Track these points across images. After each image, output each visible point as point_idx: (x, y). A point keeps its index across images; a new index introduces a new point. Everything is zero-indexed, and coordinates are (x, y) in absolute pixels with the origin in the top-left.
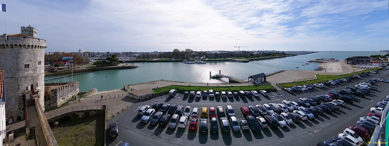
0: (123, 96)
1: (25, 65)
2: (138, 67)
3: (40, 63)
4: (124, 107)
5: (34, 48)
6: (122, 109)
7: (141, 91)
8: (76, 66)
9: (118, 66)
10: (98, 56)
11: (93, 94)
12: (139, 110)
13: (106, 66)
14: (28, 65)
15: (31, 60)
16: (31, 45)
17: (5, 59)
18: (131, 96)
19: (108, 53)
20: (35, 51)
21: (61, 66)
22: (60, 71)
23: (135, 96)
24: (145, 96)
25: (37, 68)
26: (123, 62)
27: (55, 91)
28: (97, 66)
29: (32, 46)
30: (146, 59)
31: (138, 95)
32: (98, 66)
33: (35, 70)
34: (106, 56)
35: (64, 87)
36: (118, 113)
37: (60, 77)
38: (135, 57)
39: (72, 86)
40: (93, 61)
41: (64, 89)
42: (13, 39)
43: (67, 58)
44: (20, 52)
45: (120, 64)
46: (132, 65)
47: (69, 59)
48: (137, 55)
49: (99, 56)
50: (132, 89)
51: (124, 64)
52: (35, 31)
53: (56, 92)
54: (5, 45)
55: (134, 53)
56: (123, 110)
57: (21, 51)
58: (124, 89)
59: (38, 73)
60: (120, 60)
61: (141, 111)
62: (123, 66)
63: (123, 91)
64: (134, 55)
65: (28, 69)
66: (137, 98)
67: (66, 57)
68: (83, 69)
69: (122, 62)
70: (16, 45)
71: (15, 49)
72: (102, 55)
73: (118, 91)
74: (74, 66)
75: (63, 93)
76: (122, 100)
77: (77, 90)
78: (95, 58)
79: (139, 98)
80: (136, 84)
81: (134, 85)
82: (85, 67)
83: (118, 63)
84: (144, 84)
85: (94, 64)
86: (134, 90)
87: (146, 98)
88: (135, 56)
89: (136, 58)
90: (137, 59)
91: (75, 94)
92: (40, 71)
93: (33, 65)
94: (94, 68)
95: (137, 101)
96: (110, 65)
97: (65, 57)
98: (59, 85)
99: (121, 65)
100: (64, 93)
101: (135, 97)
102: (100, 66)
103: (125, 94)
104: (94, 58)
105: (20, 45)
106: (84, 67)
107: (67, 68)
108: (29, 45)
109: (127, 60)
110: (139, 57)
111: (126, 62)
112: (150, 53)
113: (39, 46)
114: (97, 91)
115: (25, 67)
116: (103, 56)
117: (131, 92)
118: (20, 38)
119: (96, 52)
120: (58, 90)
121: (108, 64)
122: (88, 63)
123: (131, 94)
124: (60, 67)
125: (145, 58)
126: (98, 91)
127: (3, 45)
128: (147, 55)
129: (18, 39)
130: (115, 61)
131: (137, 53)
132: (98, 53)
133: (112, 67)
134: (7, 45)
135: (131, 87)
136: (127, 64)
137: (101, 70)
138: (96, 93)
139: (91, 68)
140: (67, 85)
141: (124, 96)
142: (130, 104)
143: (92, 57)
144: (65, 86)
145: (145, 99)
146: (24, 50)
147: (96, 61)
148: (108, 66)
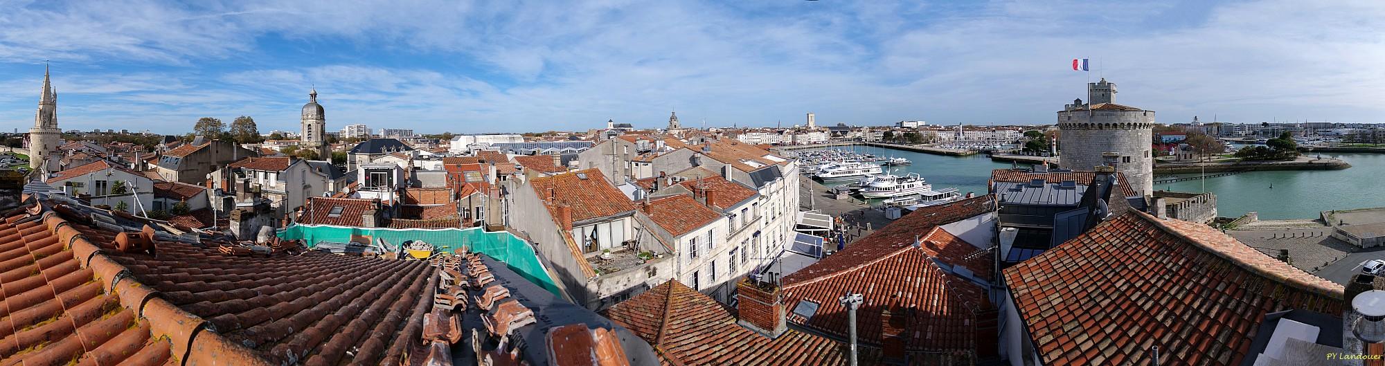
0: (1322, 235)
1: (1124, 158)
2: (1350, 167)
3: (1146, 155)
4: (1330, 260)
5: (1137, 129)
6: (1324, 263)
7: (1365, 227)
8: (1195, 157)
9: (1296, 161)
10: (1240, 133)
11: (1250, 224)
12: (1365, 268)
13: (1266, 159)
14: (1128, 157)
15: (1133, 150)
16: (1132, 123)
17: (1089, 147)
18: (1340, 237)
19: (1265, 124)
20: (1140, 134)
21: (1162, 155)
22: (1161, 167)
23: (1352, 237)
24: (1374, 240)
25: (1142, 163)
26: (1309, 151)
27: (1173, 209)
28: (1243, 161)
29: (1135, 124)
30: (1370, 145)
31: (1358, 237)
32: (1247, 160)
33: (1139, 167)
34: (1262, 133)
35: (1189, 202)
36: (1316, 269)
37: (1163, 179)
38: (1340, 138)
39: (1204, 202)
40: (1232, 148)
41: (1189, 206)
42: (1102, 115)
43: (1172, 137)
44: (1114, 137)
45: (1300, 155)
46: (1333, 161)
47: (1175, 139)
48: (1344, 131)
49: (1243, 134)
50: (1341, 221)
51: (1312, 158)
52: (1115, 88)
53: (1175, 209)
54: (1090, 124)
55: (1334, 126)
56: (1326, 264)
57: (1116, 134)
58: (1322, 220)
59: (1143, 171)
60: (1300, 145)
61: (1370, 270)
62: (1310, 163)
63: (1320, 226)
64: (1334, 131)
65: (1128, 166)
66: (1355, 243)
67: (1170, 136)
68: (1214, 164)
69: (1305, 151)
70: (1107, 125)
71: (1106, 131)
72: (1251, 132)
73: (1309, 223)
74: (1191, 158)
75: (1187, 213)
76: (1320, 243)
77: (1214, 212)
78: (1234, 139)
79: (1360, 243)
80: (1350, 211)
81: (1344, 212)
82: (1216, 162)
83: (1296, 155)
84: (1371, 213)
85: (1236, 155)
86: (1346, 224)
87: (1378, 246)
88: (1338, 136)
89: (1341, 140)
90: (1346, 144)
91: (1210, 219)
92: (1147, 169)
93: (1137, 158)
94: (1238, 165)
95: (1356, 250)
96: (1276, 160)
97: (1167, 136)
98: (1174, 197)
99: (1303, 159)
100: (1189, 214)
101: (1352, 241)
102: (1251, 160)
103: (1328, 232)
104: (1231, 139)
105: (1115, 125)
106: (1215, 160)
107: (1174, 161)
108: (1129, 124)
109: (1317, 144)
110: (1351, 138)
111: (1316, 151)
112: (1379, 125)
113: (1145, 124)
114: (1257, 219)
115: (1124, 161)
116: (1253, 134)
117: (1340, 228)
118: (1115, 113)
119: (1237, 122)
120: (1179, 208)
121: (1271, 156)
122: (1221, 150)
123: (1341, 232)
124: (1161, 158)
125: (1368, 142)
126: (1261, 219)
127: (1086, 124)
128: (1374, 134)
129: (1111, 115)
130: (1290, 147)
131: (1343, 125)
132: (1242, 127)
133: (1280, 163)
134: (1092, 124)
135: (1338, 217)
136: (1319, 158)
137: (1255, 170)
138: (1256, 222)
139: (1231, 163)
140: (1195, 199)
141: (1325, 236)
142: (1341, 254)
143: (1228, 136)
144: (1191, 200)
145: (1375, 246)
146: (1120, 132)
147: (1242, 146)
148: (1272, 159)
